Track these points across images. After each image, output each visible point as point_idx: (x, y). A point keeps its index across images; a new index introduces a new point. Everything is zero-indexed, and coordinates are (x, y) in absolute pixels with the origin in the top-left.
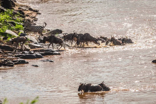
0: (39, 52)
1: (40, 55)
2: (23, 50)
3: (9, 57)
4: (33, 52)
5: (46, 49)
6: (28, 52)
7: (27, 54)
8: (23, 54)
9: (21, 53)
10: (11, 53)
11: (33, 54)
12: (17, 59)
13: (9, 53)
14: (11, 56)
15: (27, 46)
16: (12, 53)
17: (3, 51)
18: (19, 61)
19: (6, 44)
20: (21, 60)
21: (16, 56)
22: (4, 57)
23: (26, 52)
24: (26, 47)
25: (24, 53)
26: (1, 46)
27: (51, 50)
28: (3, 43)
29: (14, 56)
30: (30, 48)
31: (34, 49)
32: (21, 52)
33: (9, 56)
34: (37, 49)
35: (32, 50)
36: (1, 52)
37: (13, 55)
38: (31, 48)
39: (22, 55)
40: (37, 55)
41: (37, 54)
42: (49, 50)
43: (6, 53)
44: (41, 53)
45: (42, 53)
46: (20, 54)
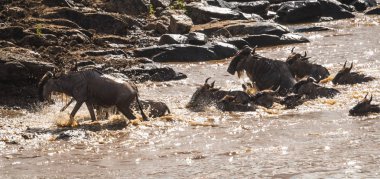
0: (228, 37)
1: (231, 46)
2: (165, 31)
3: (113, 56)
4: (201, 37)
5: (252, 25)
6: (183, 37)
7: (182, 45)
8: (166, 46)
9: (156, 42)
10: (118, 41)
11: (203, 43)
12: (141, 64)
13: (111, 40)
14: (120, 53)
15: (180, 13)
16: (124, 42)
17: (87, 33)
18: (151, 72)
19: (99, 6)
20: (159, 66)
21: (137, 54)
22: (92, 57)
23: (176, 37)
24: (176, 17)
25: (171, 41)
26: (82, 14)
27: (271, 27)
28: (87, 6)
29: (129, 54)
30: (190, 23)
31: (208, 26)
32: (159, 39)
33: (113, 53)
34: (219, 24)
35: (201, 27)
36: (82, 37)
37: (129, 47)
38: (196, 22)
39: (162, 49)
40: (217, 48)
41: (220, 44)
42: (265, 27)
43: (99, 43)
44: (235, 39)
45: (239, 39)
46: (155, 46)
